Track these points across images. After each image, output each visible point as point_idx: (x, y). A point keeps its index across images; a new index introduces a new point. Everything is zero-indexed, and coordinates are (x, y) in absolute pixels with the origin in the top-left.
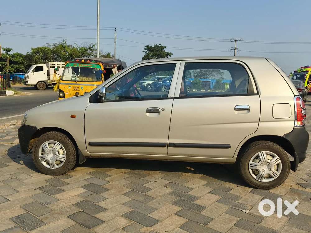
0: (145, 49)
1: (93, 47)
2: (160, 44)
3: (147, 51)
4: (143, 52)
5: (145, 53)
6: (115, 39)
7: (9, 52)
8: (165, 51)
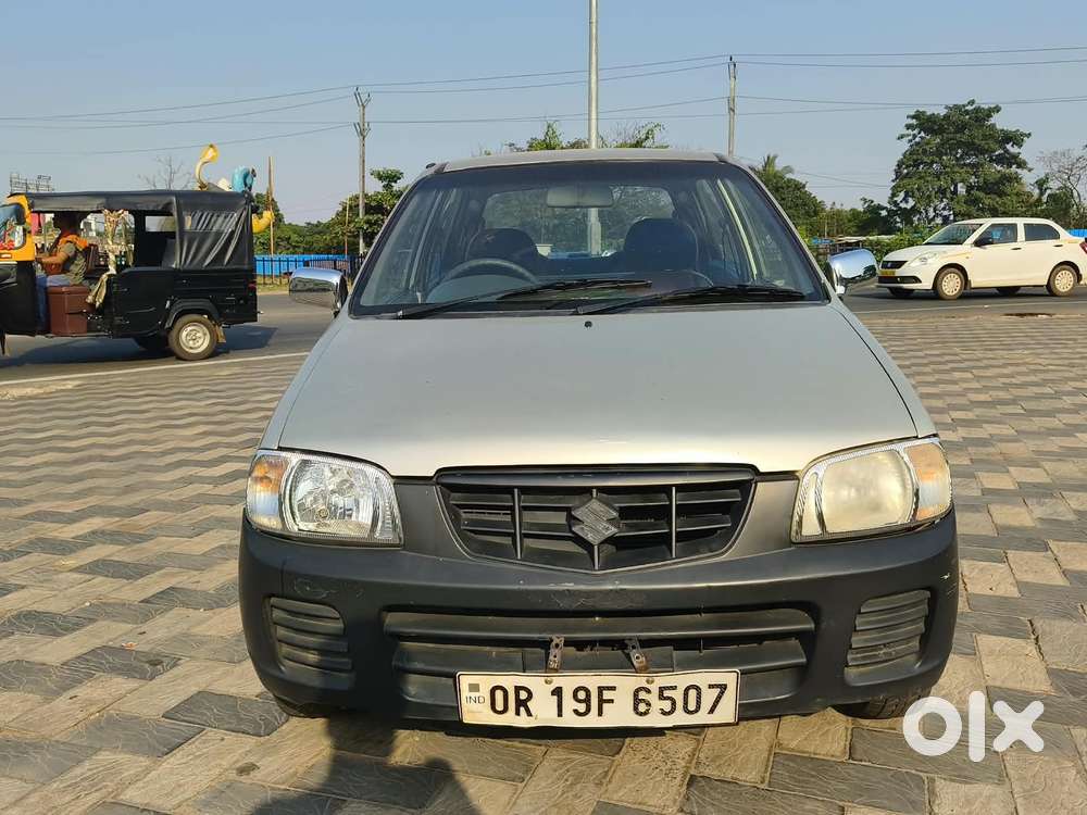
0: (908, 127)
1: (647, 138)
2: (971, 103)
3: (916, 132)
4: (902, 137)
5: (910, 141)
6: (731, 100)
7: (393, 184)
8: (994, 125)
